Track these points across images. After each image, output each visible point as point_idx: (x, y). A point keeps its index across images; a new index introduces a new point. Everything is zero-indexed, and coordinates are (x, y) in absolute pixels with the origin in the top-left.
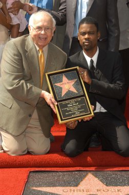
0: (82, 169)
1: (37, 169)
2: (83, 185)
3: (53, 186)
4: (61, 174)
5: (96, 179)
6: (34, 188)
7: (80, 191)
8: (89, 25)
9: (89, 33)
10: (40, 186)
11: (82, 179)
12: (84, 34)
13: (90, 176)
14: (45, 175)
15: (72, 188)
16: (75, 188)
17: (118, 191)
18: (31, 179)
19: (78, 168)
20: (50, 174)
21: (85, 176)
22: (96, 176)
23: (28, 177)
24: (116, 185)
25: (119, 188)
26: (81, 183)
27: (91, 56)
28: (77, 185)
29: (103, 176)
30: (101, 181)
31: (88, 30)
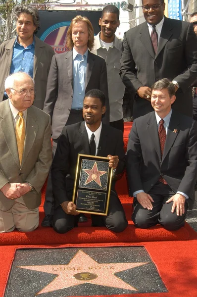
0: (72, 245)
1: (24, 247)
2: (74, 262)
3: (42, 265)
4: (49, 251)
5: (87, 256)
6: (22, 267)
7: (71, 269)
8: (93, 99)
9: (92, 107)
10: (28, 264)
11: (72, 256)
12: (87, 107)
13: (81, 253)
14: (33, 253)
15: (63, 266)
16: (66, 266)
17: (111, 268)
18: (17, 257)
19: (68, 245)
20: (39, 252)
21: (75, 253)
22: (87, 253)
23: (15, 255)
24: (109, 262)
25: (111, 265)
26: (72, 261)
27: (93, 130)
28: (67, 264)
29: (94, 253)
30: (92, 258)
31: (91, 104)
